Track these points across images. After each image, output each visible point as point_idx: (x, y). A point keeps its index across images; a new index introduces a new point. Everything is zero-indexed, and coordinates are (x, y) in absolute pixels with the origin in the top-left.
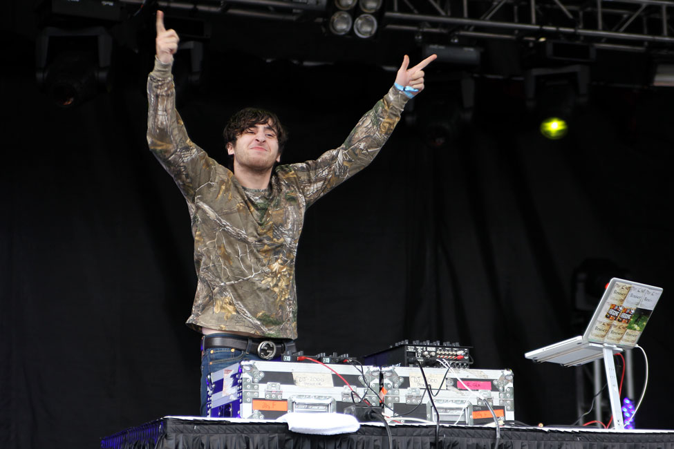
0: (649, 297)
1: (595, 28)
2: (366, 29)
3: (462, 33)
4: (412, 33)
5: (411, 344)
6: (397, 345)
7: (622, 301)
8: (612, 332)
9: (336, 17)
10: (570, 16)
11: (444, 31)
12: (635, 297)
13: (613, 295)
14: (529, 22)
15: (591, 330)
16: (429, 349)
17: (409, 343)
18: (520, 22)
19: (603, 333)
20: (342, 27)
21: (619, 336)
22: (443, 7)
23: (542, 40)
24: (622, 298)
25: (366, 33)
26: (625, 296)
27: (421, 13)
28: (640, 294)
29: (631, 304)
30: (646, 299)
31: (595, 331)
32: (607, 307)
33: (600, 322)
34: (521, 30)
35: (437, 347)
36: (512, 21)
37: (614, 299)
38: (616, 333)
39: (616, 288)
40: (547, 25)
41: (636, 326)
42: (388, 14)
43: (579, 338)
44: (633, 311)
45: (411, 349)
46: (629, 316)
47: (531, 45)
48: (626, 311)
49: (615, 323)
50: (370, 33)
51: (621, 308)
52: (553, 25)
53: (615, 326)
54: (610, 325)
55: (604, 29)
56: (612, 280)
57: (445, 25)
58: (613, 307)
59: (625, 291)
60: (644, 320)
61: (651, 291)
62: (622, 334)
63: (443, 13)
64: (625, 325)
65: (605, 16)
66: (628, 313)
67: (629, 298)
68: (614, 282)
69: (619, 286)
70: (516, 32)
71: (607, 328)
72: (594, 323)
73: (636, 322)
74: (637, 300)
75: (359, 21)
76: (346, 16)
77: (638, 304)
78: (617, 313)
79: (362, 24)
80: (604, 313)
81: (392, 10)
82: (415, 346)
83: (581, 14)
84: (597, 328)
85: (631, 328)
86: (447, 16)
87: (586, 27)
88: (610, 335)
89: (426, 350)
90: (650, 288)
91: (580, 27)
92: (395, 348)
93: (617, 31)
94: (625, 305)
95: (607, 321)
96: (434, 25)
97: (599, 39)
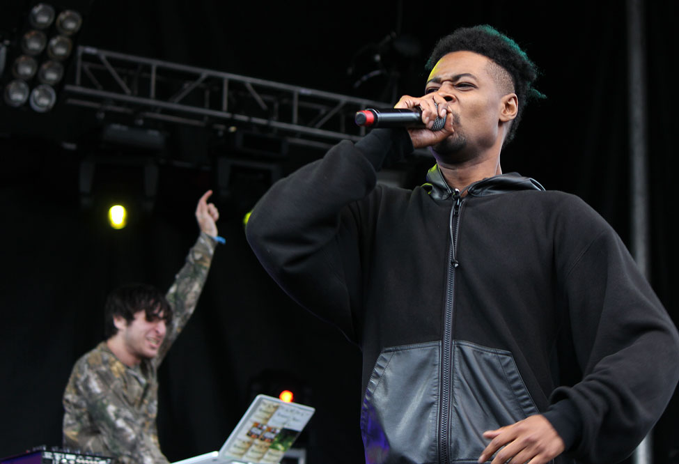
0: (298, 417)
1: (290, 121)
2: (43, 101)
3: (148, 114)
4: (94, 111)
5: (49, 450)
6: (34, 449)
7: (267, 419)
8: (253, 451)
9: (12, 86)
10: (264, 106)
11: (129, 111)
12: (283, 416)
13: (258, 413)
14: (219, 108)
15: (228, 447)
16: (68, 457)
17: (47, 448)
18: (211, 107)
19: (242, 451)
20: (18, 97)
21: (259, 455)
22: (129, 85)
23: (233, 129)
24: (267, 416)
25: (42, 106)
26: (271, 414)
27: (106, 89)
28: (288, 414)
29: (277, 423)
30: (294, 419)
31: (233, 449)
32: (249, 425)
33: (240, 440)
34: (211, 117)
35: (77, 455)
36: (202, 106)
37: (258, 417)
38: (256, 452)
39: (262, 407)
40: (239, 113)
41: (280, 446)
42: (69, 88)
43: (215, 454)
44: (278, 431)
45: (48, 455)
46: (273, 436)
47: (221, 133)
48: (270, 430)
49: (257, 441)
50: (48, 106)
51: (265, 427)
52: (247, 114)
53: (256, 445)
54: (250, 444)
55: (299, 124)
56: (258, 397)
57: (130, 105)
58: (256, 425)
59: (272, 410)
60: (289, 441)
61: (301, 411)
62: (264, 454)
63: (128, 91)
64: (267, 444)
65: (301, 110)
66: (273, 433)
67: (275, 417)
68: (260, 400)
69: (265, 404)
70: (206, 118)
71: (246, 446)
72: (233, 440)
73: (281, 442)
74: (284, 420)
75: (36, 93)
76: (23, 85)
77: (284, 423)
78: (259, 432)
79: (40, 97)
80: (245, 431)
81: (73, 83)
82: (53, 452)
83: (276, 106)
84: (235, 446)
85: (273, 447)
86: (132, 95)
87: (281, 120)
88: (250, 453)
89: (65, 458)
90: (300, 408)
91: (275, 118)
92: (33, 454)
93: (313, 126)
94: (271, 423)
95: (247, 439)
96: (119, 103)
97: (293, 134)
